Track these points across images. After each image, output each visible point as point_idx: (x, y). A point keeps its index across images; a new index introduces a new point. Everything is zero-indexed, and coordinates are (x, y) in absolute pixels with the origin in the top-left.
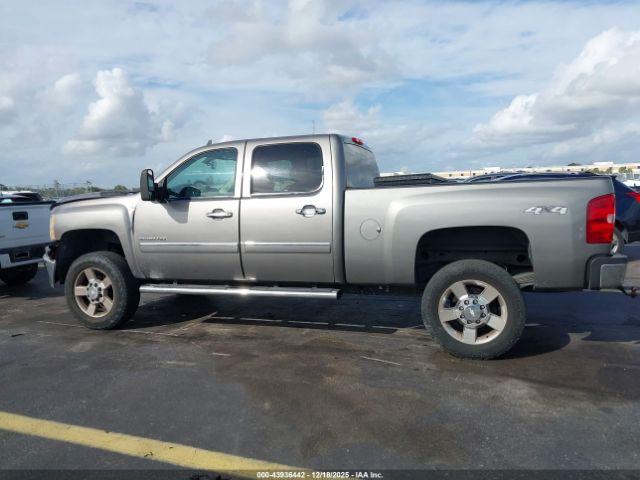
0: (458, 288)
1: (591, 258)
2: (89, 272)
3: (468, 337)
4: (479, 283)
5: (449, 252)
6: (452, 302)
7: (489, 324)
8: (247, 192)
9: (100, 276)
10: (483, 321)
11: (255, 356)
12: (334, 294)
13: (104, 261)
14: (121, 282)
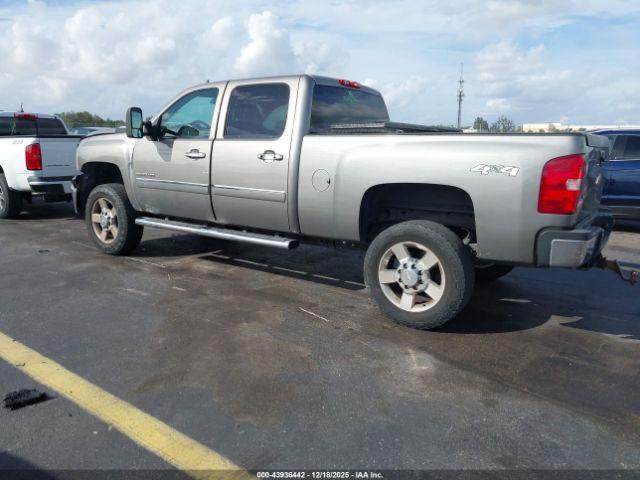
0: (399, 249)
1: (541, 230)
2: (101, 201)
3: (406, 303)
4: (420, 246)
5: (412, 210)
6: (393, 264)
7: (427, 292)
8: (220, 134)
9: (110, 206)
10: (420, 287)
11: (206, 295)
12: (285, 244)
13: (111, 193)
14: (123, 213)
